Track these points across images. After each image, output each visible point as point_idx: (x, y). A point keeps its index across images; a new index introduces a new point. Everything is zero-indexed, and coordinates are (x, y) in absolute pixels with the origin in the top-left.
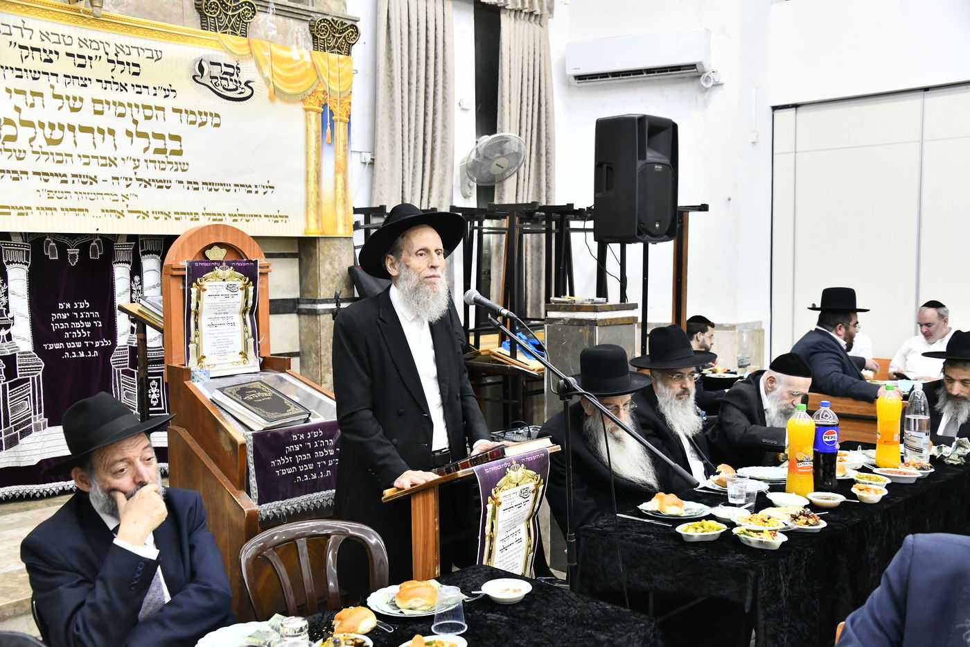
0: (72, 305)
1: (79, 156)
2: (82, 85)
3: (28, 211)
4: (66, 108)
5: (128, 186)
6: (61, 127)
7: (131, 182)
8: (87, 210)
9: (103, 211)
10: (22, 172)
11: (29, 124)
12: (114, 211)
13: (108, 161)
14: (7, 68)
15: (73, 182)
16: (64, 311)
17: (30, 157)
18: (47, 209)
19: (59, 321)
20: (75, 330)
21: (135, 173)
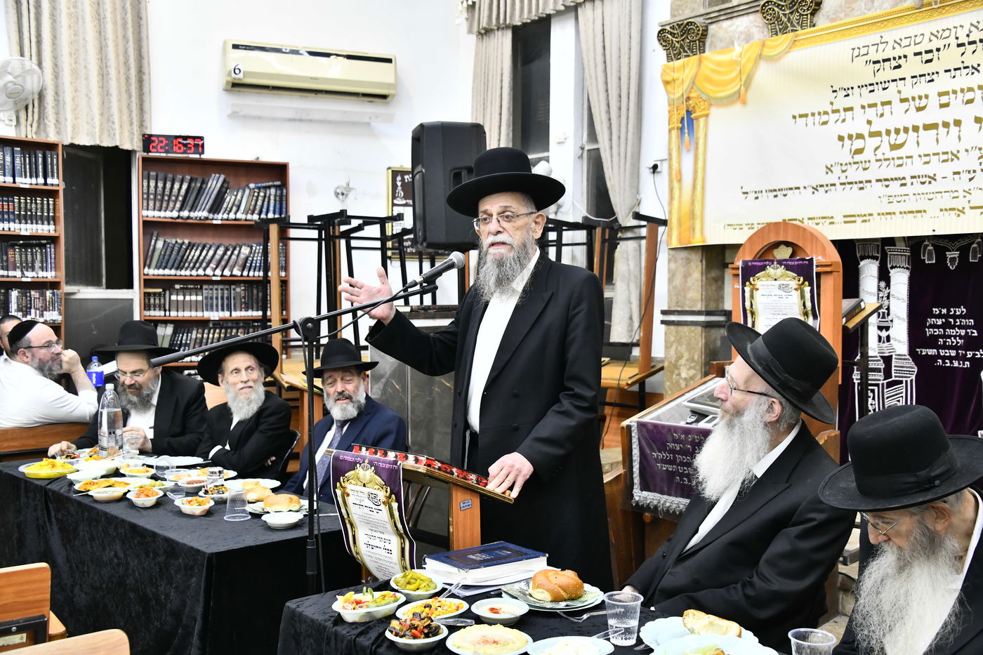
0: (949, 311)
1: (920, 156)
2: (929, 81)
3: (871, 218)
4: (913, 109)
5: (971, 180)
6: (906, 130)
7: (974, 174)
8: (925, 211)
9: (941, 210)
10: (867, 182)
11: (878, 134)
12: (954, 209)
13: (950, 156)
14: (862, 86)
15: (912, 184)
16: (940, 316)
17: (874, 165)
18: (887, 214)
19: (934, 326)
20: (950, 337)
21: (981, 164)
